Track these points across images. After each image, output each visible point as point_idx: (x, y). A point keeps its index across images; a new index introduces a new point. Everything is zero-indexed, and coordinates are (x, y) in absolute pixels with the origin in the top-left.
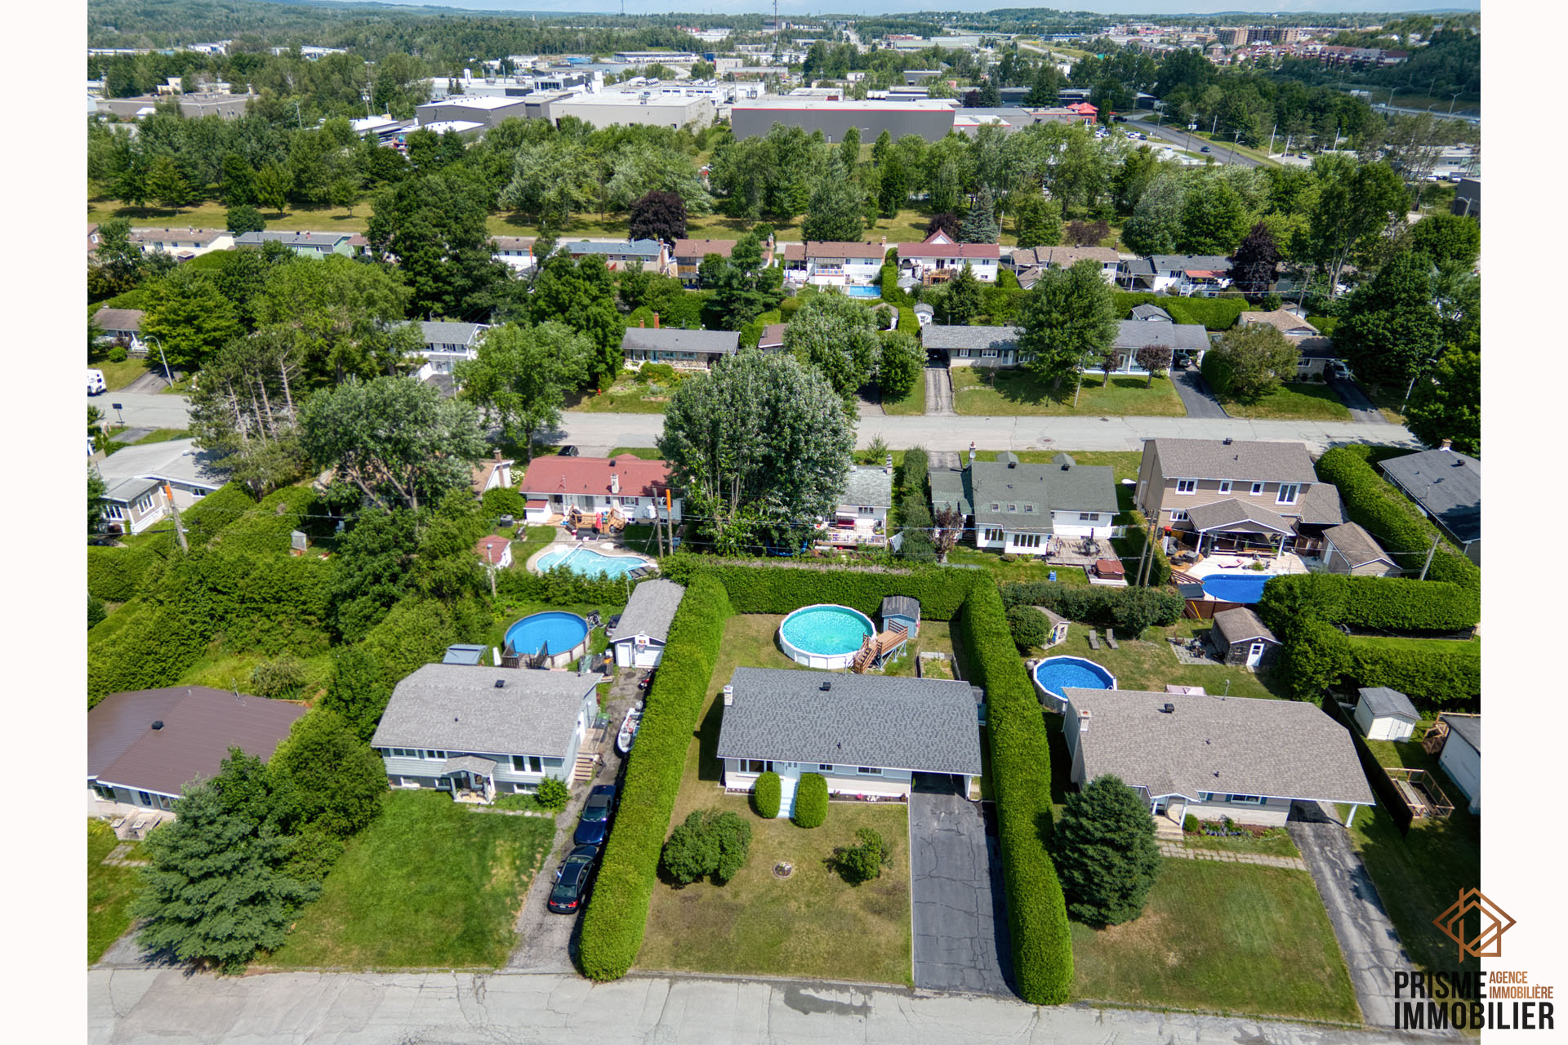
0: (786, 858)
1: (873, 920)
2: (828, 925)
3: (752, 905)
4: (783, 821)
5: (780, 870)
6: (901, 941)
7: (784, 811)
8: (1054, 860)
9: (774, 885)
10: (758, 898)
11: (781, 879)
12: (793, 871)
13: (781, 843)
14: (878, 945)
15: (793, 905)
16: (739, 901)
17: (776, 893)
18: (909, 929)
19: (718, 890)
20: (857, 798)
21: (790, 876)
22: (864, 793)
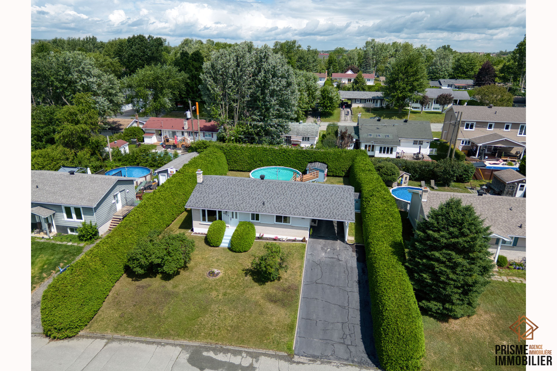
0: (218, 267)
1: (270, 306)
2: (236, 308)
3: (185, 292)
4: (224, 249)
5: (212, 274)
6: (288, 321)
7: (225, 243)
8: (407, 268)
9: (205, 282)
10: (191, 289)
11: (211, 278)
12: (221, 275)
13: (217, 260)
14: (270, 323)
15: (214, 294)
16: (176, 290)
17: (204, 286)
18: (296, 314)
19: (164, 283)
20: (275, 240)
21: (218, 277)
22: (279, 237)
